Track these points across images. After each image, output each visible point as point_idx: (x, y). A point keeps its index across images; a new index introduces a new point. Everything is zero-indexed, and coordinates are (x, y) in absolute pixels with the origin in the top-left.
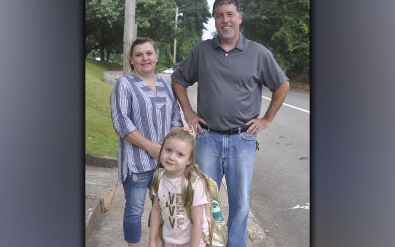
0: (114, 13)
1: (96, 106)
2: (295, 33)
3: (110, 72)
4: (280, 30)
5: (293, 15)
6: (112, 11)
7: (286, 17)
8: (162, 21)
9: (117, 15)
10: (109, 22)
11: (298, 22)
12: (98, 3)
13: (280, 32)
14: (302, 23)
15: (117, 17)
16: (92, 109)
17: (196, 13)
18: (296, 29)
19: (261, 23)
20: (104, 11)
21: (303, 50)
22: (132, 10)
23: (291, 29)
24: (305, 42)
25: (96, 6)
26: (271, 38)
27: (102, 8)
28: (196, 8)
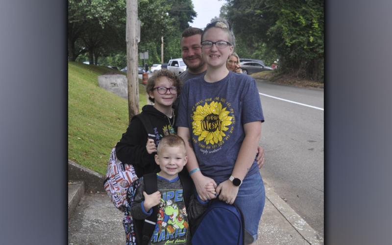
0: (105, 14)
1: (100, 115)
2: (291, 26)
3: (105, 76)
4: (276, 24)
5: (289, 8)
6: (103, 11)
7: (283, 10)
8: (155, 20)
9: (109, 15)
10: (101, 23)
11: (295, 14)
12: (88, 3)
13: (276, 26)
14: (299, 16)
15: (109, 17)
16: (96, 119)
17: (181, 12)
18: (293, 23)
19: (254, 18)
20: (95, 11)
21: (300, 43)
22: (134, 5)
23: (287, 23)
24: (303, 36)
25: (86, 6)
26: (267, 32)
27: (93, 8)
28: (180, 7)
